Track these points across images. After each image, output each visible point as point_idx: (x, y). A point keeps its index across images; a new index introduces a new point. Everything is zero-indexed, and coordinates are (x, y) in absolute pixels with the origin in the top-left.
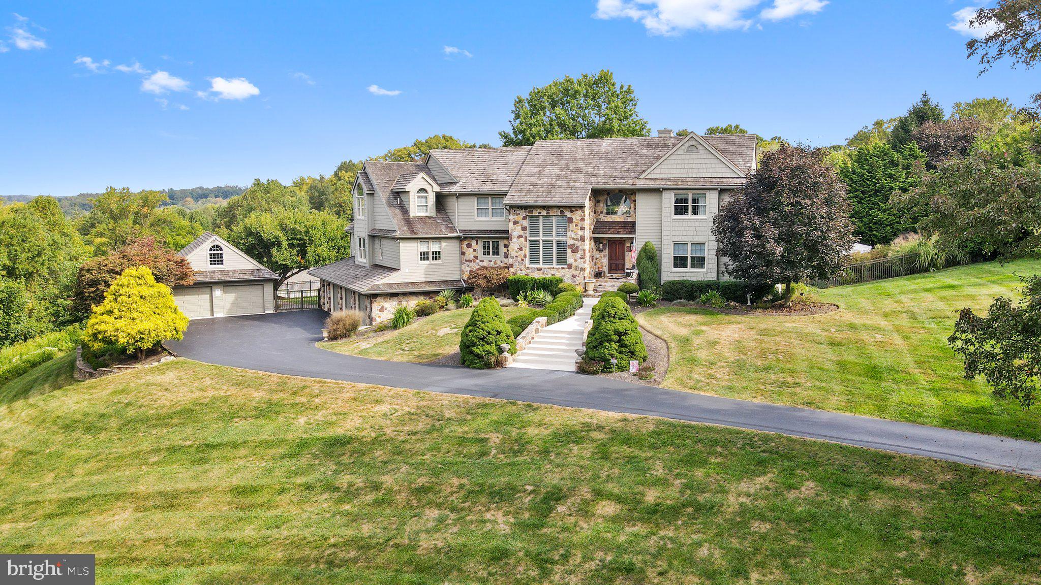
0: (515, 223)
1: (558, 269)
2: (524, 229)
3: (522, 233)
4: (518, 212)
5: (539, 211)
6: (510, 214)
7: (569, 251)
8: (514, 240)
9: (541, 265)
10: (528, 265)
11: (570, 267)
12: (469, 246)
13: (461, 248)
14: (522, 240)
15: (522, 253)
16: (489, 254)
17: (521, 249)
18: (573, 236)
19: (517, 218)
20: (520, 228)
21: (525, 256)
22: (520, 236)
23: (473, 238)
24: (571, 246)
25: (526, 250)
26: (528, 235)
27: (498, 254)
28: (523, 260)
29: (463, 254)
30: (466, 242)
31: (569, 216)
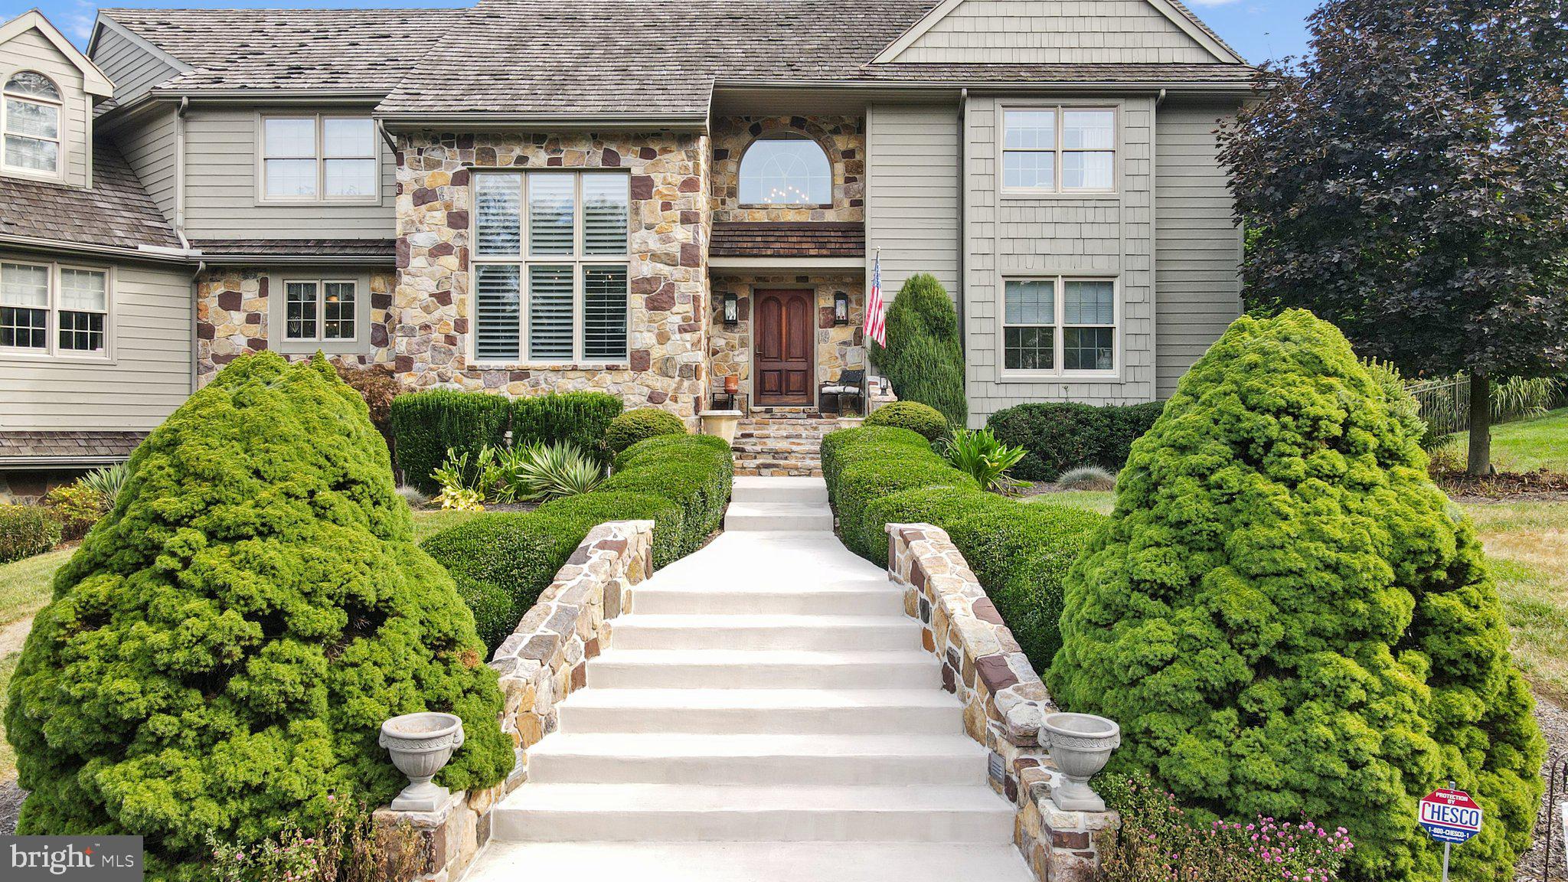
0: (423, 197)
1: (593, 371)
2: (458, 220)
3: (448, 235)
4: (436, 155)
5: (518, 151)
6: (400, 161)
7: (636, 302)
8: (417, 263)
9: (524, 360)
10: (470, 360)
11: (641, 362)
12: (230, 302)
13: (197, 310)
14: (452, 261)
15: (451, 312)
16: (310, 331)
17: (444, 298)
18: (654, 244)
19: (428, 178)
20: (440, 216)
21: (461, 325)
22: (443, 249)
23: (246, 270)
24: (645, 285)
25: (467, 304)
26: (472, 246)
27: (348, 331)
28: (451, 340)
29: (205, 332)
30: (219, 289)
31: (637, 171)
